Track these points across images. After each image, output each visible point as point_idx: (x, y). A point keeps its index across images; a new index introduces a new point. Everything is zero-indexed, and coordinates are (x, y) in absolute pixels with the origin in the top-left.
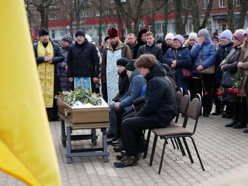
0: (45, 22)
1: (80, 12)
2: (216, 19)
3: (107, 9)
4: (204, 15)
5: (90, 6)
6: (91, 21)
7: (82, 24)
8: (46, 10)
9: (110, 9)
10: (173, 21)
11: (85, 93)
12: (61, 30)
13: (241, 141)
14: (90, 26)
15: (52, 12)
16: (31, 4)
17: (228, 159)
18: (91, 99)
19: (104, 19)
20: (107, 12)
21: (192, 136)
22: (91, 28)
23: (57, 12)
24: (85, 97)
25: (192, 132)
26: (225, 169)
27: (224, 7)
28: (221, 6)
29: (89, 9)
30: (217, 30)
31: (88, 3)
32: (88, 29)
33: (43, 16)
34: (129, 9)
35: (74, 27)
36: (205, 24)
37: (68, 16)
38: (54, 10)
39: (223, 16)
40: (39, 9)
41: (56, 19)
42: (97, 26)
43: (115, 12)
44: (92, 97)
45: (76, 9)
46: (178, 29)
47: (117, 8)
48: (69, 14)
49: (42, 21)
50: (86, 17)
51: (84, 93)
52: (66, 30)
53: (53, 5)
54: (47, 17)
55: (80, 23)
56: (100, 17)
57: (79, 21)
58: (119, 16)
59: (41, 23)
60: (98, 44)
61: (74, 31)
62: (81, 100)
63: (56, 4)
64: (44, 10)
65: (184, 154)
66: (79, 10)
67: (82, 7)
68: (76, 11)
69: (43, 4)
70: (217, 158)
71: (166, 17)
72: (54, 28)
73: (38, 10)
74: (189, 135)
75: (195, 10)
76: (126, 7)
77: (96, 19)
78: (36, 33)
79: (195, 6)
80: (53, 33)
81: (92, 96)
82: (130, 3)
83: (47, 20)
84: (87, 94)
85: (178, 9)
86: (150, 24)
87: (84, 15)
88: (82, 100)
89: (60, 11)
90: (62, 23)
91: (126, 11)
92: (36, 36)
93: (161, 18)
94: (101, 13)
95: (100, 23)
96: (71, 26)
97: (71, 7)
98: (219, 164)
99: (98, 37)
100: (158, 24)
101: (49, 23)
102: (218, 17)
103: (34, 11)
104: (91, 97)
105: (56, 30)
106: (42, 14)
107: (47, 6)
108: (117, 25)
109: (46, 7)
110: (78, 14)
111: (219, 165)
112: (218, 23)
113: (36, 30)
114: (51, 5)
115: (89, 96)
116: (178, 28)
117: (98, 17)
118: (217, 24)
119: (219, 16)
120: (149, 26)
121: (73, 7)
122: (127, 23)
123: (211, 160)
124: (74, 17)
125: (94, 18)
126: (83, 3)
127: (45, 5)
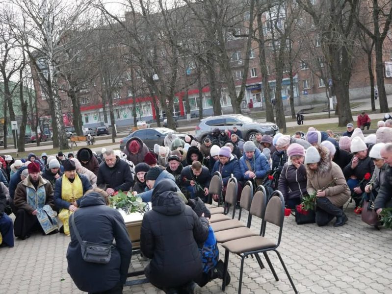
0: (76, 107)
1: (112, 94)
2: (249, 89)
3: (139, 88)
4: (240, 86)
5: (122, 87)
6: (124, 102)
7: (115, 106)
8: (76, 94)
9: (143, 89)
10: (208, 94)
11: (128, 197)
12: (94, 113)
13: (325, 237)
14: (123, 107)
15: (83, 96)
16: (60, 89)
17: (321, 269)
18: (135, 204)
19: (137, 99)
20: (140, 92)
21: (276, 249)
22: (125, 109)
23: (88, 95)
24: (129, 203)
25: (276, 243)
26: (324, 288)
27: (256, 76)
28: (253, 75)
29: (120, 90)
30: (251, 100)
31: (119, 84)
32: (121, 110)
33: (74, 101)
34: (163, 87)
35: (108, 110)
36: (242, 95)
37: (100, 99)
38: (85, 93)
39: (256, 85)
40: (70, 94)
41: (87, 102)
42: (131, 106)
43: (148, 91)
44: (137, 202)
45: (107, 92)
46: (215, 103)
47: (149, 87)
48: (101, 97)
49: (73, 106)
50: (118, 97)
51: (126, 198)
52: (100, 113)
53: (83, 89)
54: (79, 101)
55: (113, 104)
56: (133, 97)
57: (112, 103)
58: (152, 94)
59: (72, 108)
60: (133, 124)
61: (107, 114)
62: (123, 207)
63: (86, 88)
64: (75, 95)
65: (262, 266)
66: (111, 92)
67: (114, 89)
68: (107, 94)
69: (73, 89)
70: (307, 269)
71: (200, 91)
72: (86, 113)
73: (68, 95)
74: (273, 247)
75: (230, 82)
76: (159, 85)
77: (129, 99)
78: (69, 119)
79: (231, 78)
80: (86, 116)
81: (137, 200)
82: (163, 80)
83: (79, 104)
84: (130, 199)
85: (213, 82)
86: (184, 100)
87: (116, 96)
88: (125, 208)
89: (91, 95)
90: (94, 107)
91: (160, 89)
92: (69, 122)
93: (195, 92)
94: (133, 93)
95: (134, 103)
96: (104, 109)
97: (102, 89)
98: (314, 280)
99: (133, 118)
100: (193, 99)
101: (81, 107)
102: (251, 87)
103: (64, 97)
104: (135, 202)
105: (89, 114)
106: (73, 99)
107: (78, 91)
108: (151, 103)
109: (76, 92)
110: (110, 97)
111: (313, 282)
112: (252, 93)
113: (69, 116)
114: (81, 89)
115: (133, 201)
116: (215, 101)
117: (130, 97)
118: (251, 95)
119: (253, 86)
120: (184, 102)
121: (104, 90)
122: (162, 101)
123: (299, 273)
124: (107, 99)
125: (127, 98)
126: (114, 85)
127: (75, 90)
